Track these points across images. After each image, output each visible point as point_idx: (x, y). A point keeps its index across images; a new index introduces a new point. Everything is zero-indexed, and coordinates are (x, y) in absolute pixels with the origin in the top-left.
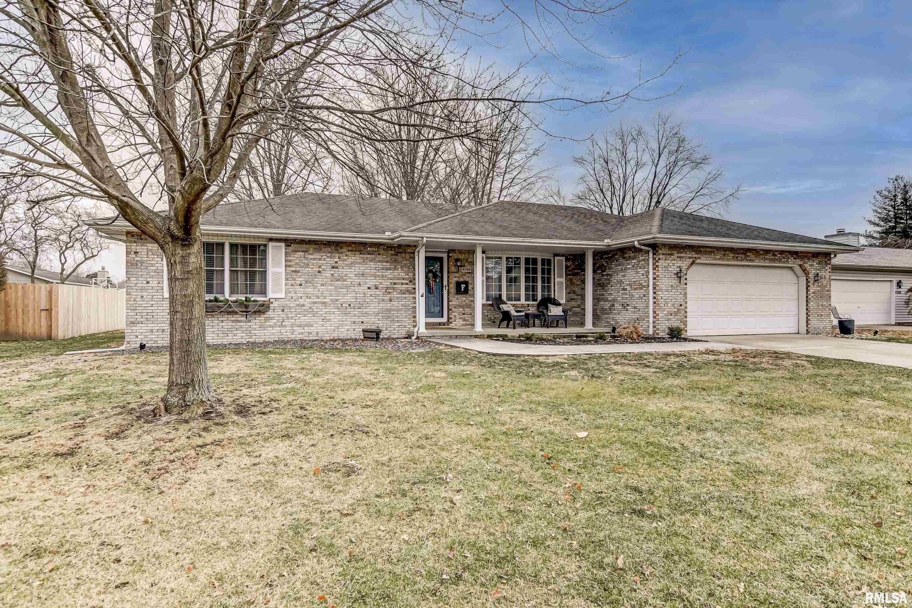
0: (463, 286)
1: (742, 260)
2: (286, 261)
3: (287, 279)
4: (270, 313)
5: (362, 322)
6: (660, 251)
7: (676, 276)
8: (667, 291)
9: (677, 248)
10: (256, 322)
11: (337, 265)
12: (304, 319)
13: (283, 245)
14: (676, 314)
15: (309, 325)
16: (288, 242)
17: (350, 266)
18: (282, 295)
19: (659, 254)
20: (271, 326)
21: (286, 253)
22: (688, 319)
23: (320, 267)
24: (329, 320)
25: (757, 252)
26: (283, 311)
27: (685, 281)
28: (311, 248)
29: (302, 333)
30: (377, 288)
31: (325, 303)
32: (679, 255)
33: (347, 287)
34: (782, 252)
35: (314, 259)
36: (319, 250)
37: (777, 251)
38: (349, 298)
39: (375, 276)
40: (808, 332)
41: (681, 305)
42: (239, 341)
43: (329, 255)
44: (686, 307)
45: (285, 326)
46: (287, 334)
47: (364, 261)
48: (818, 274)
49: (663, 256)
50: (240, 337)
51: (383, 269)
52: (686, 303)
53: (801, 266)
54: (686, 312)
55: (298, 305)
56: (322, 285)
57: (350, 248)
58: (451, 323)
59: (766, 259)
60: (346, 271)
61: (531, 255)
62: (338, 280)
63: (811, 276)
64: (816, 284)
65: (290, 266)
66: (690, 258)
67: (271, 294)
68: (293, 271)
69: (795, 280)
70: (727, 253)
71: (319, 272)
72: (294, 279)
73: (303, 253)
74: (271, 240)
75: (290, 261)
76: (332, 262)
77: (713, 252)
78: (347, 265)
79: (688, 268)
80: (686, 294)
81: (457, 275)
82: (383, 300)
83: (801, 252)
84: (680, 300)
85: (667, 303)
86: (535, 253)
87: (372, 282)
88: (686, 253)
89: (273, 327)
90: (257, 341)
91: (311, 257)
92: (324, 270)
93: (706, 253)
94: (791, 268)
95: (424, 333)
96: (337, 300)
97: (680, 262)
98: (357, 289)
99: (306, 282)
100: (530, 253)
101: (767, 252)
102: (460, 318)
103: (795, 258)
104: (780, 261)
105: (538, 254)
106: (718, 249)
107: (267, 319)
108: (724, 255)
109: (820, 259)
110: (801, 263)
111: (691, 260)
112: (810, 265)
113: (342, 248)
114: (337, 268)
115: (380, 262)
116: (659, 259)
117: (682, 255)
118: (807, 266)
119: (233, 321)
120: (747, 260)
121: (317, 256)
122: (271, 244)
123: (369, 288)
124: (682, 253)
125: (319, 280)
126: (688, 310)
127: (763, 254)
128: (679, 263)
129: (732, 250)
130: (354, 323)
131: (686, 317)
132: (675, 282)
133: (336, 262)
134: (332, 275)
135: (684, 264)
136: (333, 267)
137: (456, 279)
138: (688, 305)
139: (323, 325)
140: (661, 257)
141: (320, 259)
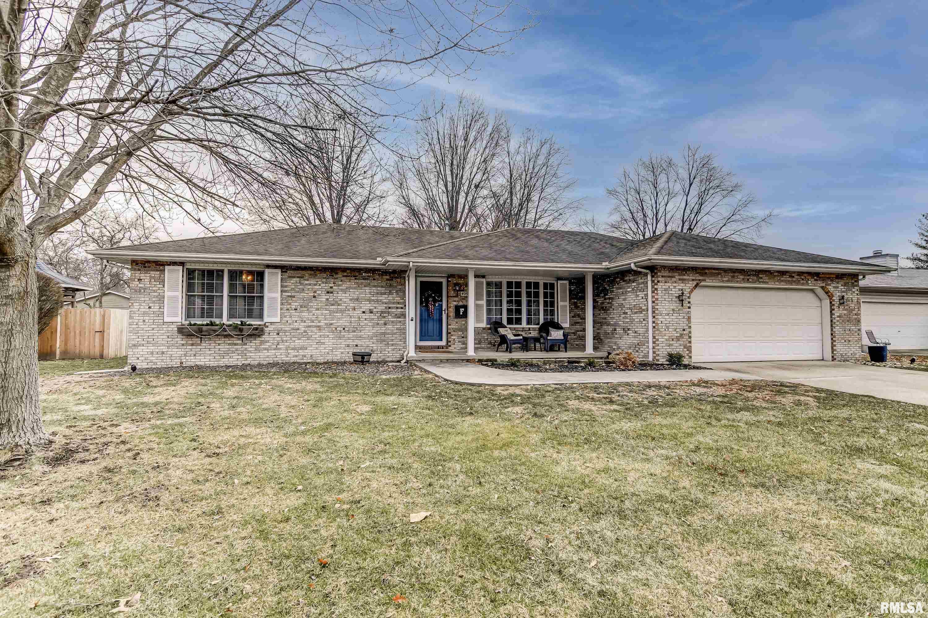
0: (462, 310)
1: (754, 282)
2: (282, 286)
3: (282, 304)
4: (265, 337)
5: (357, 346)
6: (659, 274)
7: (677, 299)
8: (668, 314)
9: (679, 269)
10: (252, 345)
11: (331, 290)
12: (298, 343)
13: (279, 271)
14: (678, 339)
15: (304, 348)
16: (284, 268)
17: (344, 291)
18: (278, 319)
19: (657, 277)
20: (265, 349)
21: (282, 279)
22: (692, 345)
23: (315, 292)
24: (324, 343)
25: (771, 273)
26: (278, 334)
27: (688, 305)
28: (307, 274)
29: (296, 356)
30: (371, 312)
31: (319, 326)
32: (681, 277)
33: (342, 311)
34: (800, 273)
35: (310, 285)
36: (315, 276)
37: (794, 272)
38: (344, 322)
39: (370, 301)
40: (833, 359)
41: (684, 330)
42: (235, 363)
43: (324, 280)
44: (690, 332)
45: (280, 349)
46: (282, 357)
47: (359, 286)
48: (843, 297)
49: (663, 279)
50: (235, 360)
51: (378, 293)
52: (690, 327)
53: (822, 288)
54: (690, 337)
55: (293, 329)
56: (317, 309)
57: (345, 274)
58: (450, 346)
59: (782, 281)
60: (341, 295)
61: (532, 279)
62: (333, 305)
63: (836, 298)
64: (842, 307)
65: (286, 291)
66: (693, 280)
67: (266, 319)
68: (288, 296)
69: (817, 303)
70: (736, 274)
71: (314, 297)
72: (290, 304)
73: (298, 279)
74: (268, 266)
75: (286, 287)
76: (327, 287)
77: (719, 274)
78: (342, 290)
79: (692, 291)
80: (689, 318)
81: (456, 299)
82: (378, 324)
83: (823, 273)
84: (683, 324)
85: (668, 328)
86: (537, 278)
87: (367, 306)
88: (688, 275)
89: (268, 350)
90: (253, 363)
91: (307, 282)
92: (319, 295)
93: (712, 275)
94: (812, 291)
95: (413, 357)
96: (331, 324)
97: (682, 285)
98: (351, 313)
99: (301, 307)
100: (531, 277)
101: (782, 273)
102: (459, 342)
103: (816, 280)
104: (798, 282)
105: (540, 278)
106: (726, 271)
107: (262, 343)
108: (733, 277)
109: (845, 280)
110: (824, 285)
111: (695, 283)
112: (834, 287)
113: (337, 273)
114: (332, 293)
115: (375, 286)
116: (658, 282)
117: (685, 277)
118: (831, 288)
119: (229, 344)
120: (760, 282)
121: (312, 281)
122: (267, 271)
123: (364, 312)
124: (684, 275)
125: (314, 304)
126: (692, 335)
127: (778, 276)
128: (681, 286)
129: (742, 271)
130: (348, 346)
131: (690, 342)
132: (675, 305)
133: (331, 287)
134: (327, 299)
135: (687, 287)
136: (328, 292)
137: (455, 303)
138: (692, 330)
139: (317, 349)
140: (660, 279)
141: (315, 285)
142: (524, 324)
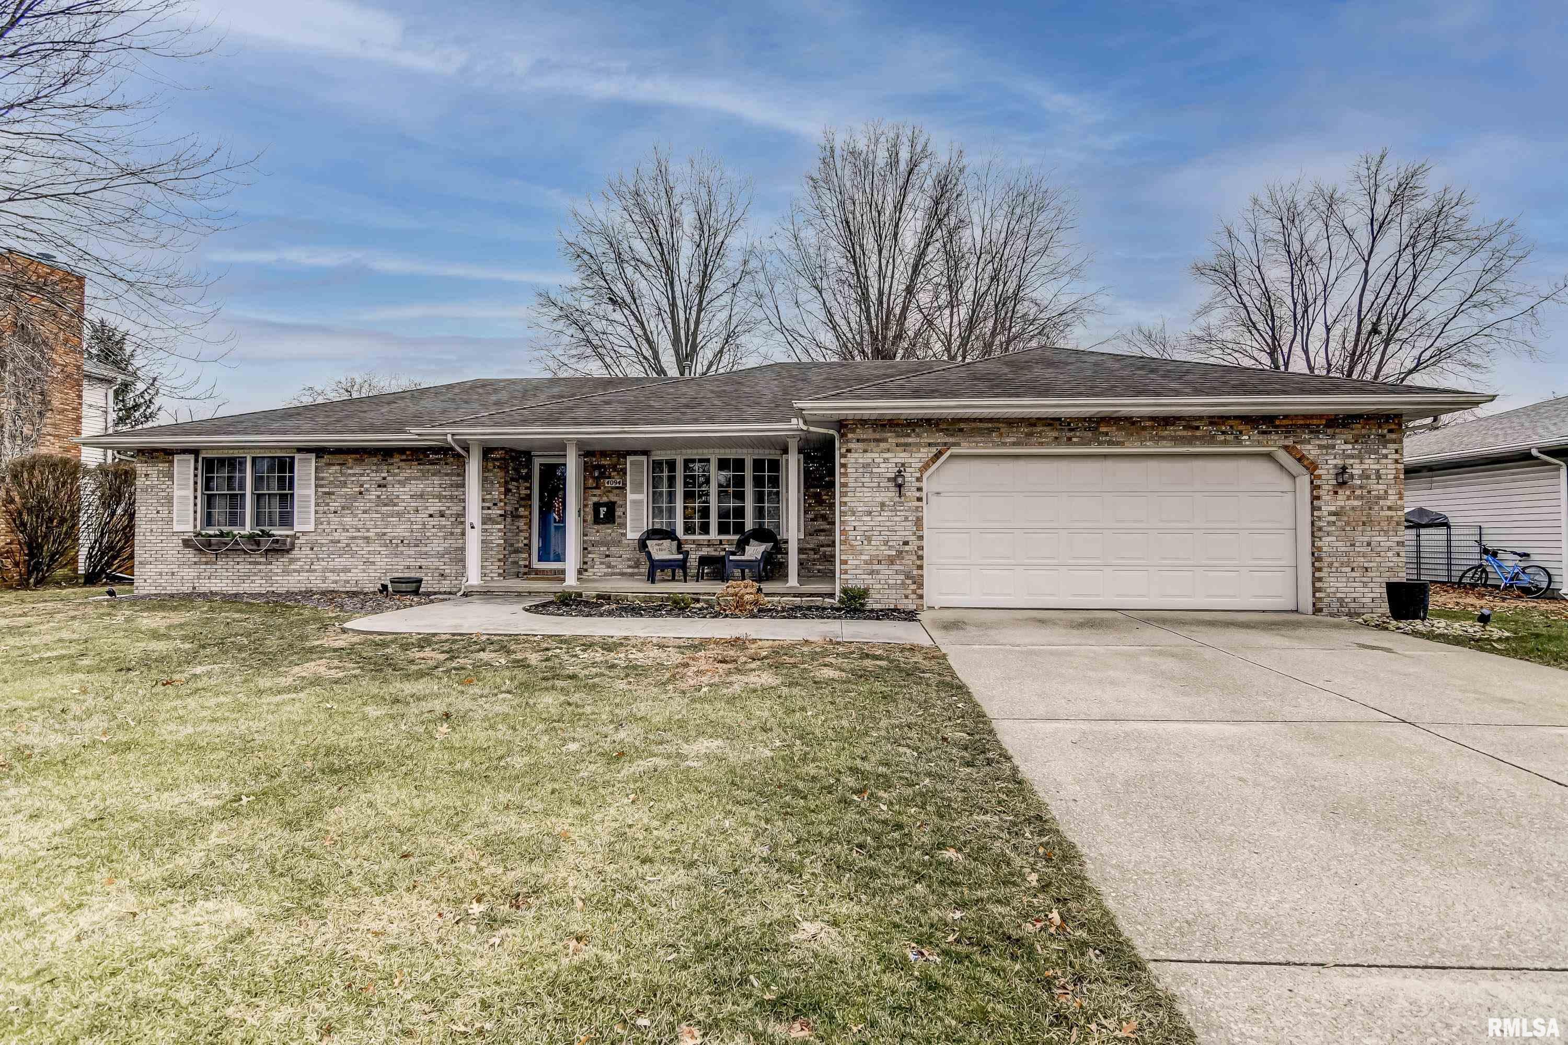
0: (603, 510)
1: (1087, 443)
2: (317, 478)
3: (317, 505)
4: (296, 553)
5: (420, 567)
6: (850, 436)
7: (890, 484)
8: (870, 513)
9: (898, 425)
10: (278, 565)
11: (384, 482)
12: (339, 562)
13: (313, 456)
14: (891, 561)
15: (346, 570)
16: (319, 452)
17: (402, 484)
18: (311, 527)
19: (848, 441)
20: (295, 571)
21: (317, 468)
22: (925, 572)
23: (362, 486)
24: (373, 563)
25: (1133, 423)
26: (312, 549)
27: (918, 494)
28: (350, 459)
29: (336, 582)
30: (442, 516)
31: (367, 538)
32: (902, 440)
33: (399, 515)
34: (1216, 420)
35: (354, 475)
36: (360, 461)
37: (1200, 418)
38: (401, 530)
39: (440, 497)
40: (1317, 610)
41: (906, 543)
42: (258, 590)
43: (374, 468)
44: (921, 548)
45: (315, 571)
46: (316, 582)
47: (424, 476)
48: (1344, 468)
49: (860, 446)
50: (257, 585)
51: (452, 486)
52: (921, 538)
53: (1286, 448)
54: (920, 558)
55: (332, 541)
56: (365, 512)
57: (404, 457)
58: (586, 570)
59: (1164, 438)
60: (398, 490)
61: (731, 454)
62: (386, 505)
63: (1327, 473)
64: (1343, 493)
65: (322, 486)
66: (930, 445)
67: (297, 528)
68: (326, 493)
69: (1286, 483)
70: (1039, 429)
71: (361, 493)
72: (328, 505)
73: (338, 467)
74: (300, 450)
75: (323, 479)
76: (377, 477)
77: (990, 431)
78: (399, 482)
79: (926, 466)
80: (919, 522)
81: (597, 492)
82: (452, 534)
83: (1286, 417)
84: (905, 531)
85: (869, 539)
86: (739, 451)
87: (435, 506)
88: (918, 436)
89: (299, 572)
90: (280, 590)
91: (350, 471)
92: (367, 490)
93: (979, 432)
94: (1269, 456)
95: (477, 586)
96: (384, 534)
97: (902, 455)
98: (412, 517)
99: (343, 508)
100: (728, 451)
101: (1166, 421)
102: (602, 563)
103: (1264, 433)
104: (1212, 440)
105: (745, 451)
106: (1011, 423)
107: (292, 561)
108: (1030, 434)
109: (1358, 428)
110: (1289, 442)
111: (934, 450)
112: (1320, 447)
113: (392, 456)
114: (385, 486)
115: (447, 475)
116: (849, 451)
117: (910, 440)
118: (1311, 450)
119: (250, 563)
120: (1100, 444)
121: (357, 470)
122: (298, 456)
123: (431, 516)
124: (909, 436)
125: (360, 504)
126: (925, 553)
127: (1153, 427)
128: (902, 457)
129: (1052, 422)
130: (408, 567)
131: (920, 567)
132: (890, 495)
133: (384, 478)
134: (379, 497)
135: (915, 459)
136: (379, 486)
137: (595, 499)
138: (925, 543)
139: (364, 571)
140: (852, 446)
141: (362, 475)
142: (714, 534)
